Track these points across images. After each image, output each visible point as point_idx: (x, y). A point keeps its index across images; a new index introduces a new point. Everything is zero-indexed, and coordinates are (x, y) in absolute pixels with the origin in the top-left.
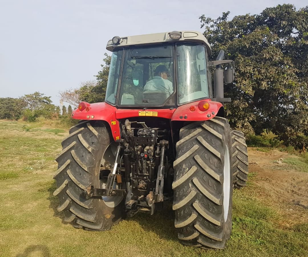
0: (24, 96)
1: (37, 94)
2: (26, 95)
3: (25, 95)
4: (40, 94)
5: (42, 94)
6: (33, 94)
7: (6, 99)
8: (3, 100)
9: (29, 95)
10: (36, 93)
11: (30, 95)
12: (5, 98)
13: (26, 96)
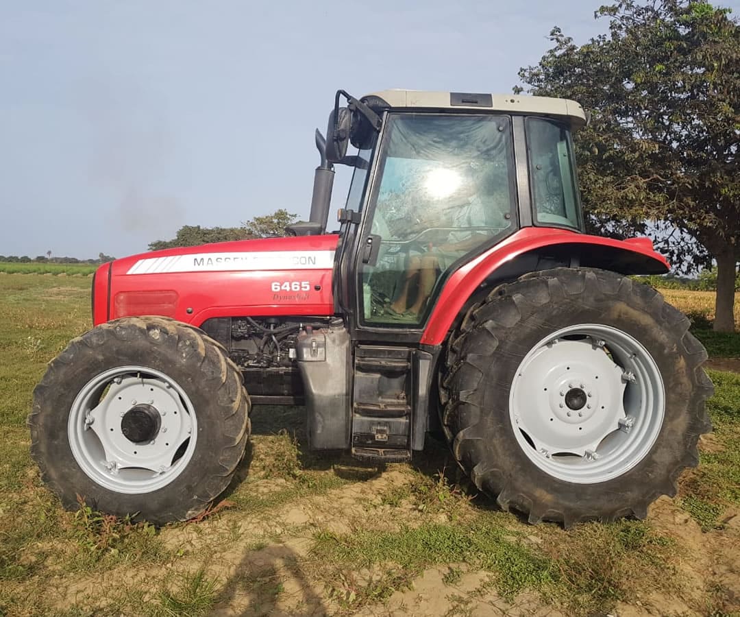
0: (252, 220)
1: (281, 215)
2: (257, 217)
3: (255, 218)
4: (288, 216)
5: (293, 216)
6: (273, 214)
7: (212, 231)
8: (205, 234)
9: (263, 219)
10: (278, 214)
11: (267, 217)
12: (211, 229)
13: (257, 219)
